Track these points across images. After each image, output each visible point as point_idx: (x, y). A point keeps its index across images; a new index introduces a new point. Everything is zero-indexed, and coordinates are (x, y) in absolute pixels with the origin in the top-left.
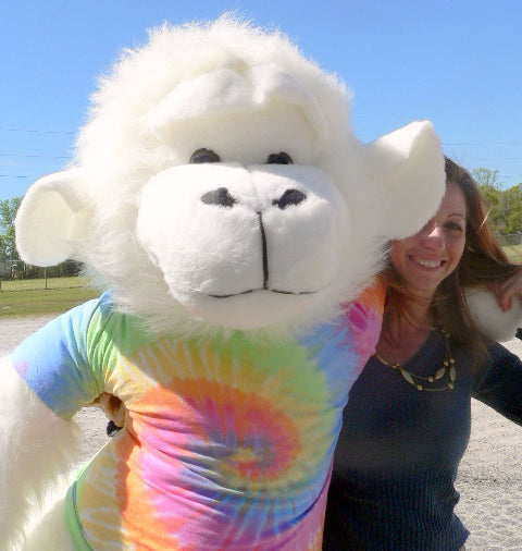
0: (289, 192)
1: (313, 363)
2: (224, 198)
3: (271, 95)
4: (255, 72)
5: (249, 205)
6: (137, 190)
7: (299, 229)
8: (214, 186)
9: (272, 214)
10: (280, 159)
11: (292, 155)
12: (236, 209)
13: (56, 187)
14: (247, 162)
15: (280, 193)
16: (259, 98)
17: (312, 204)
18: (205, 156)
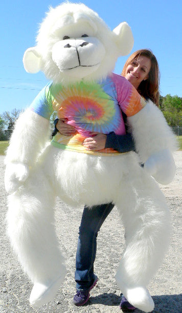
0: (84, 43)
2: (68, 46)
3: (78, 20)
4: (74, 16)
5: (74, 47)
6: (51, 49)
7: (86, 51)
8: (66, 44)
9: (79, 48)
10: (85, 36)
11: (88, 34)
12: (71, 48)
13: (31, 51)
14: (75, 38)
15: (81, 43)
16: (76, 21)
17: (89, 45)
18: (66, 38)
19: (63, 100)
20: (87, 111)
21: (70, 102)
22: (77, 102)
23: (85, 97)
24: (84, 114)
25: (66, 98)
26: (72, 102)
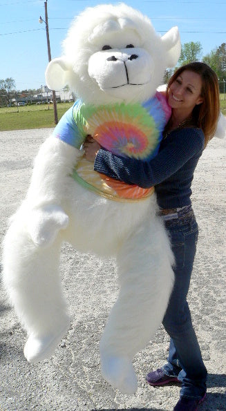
1: (149, 114)
2: (114, 59)
5: (121, 60)
8: (110, 56)
9: (128, 62)
12: (117, 61)
13: (57, 62)
15: (130, 56)
18: (107, 48)
19: (98, 125)
20: (128, 141)
21: (108, 129)
22: (116, 129)
23: (127, 123)
24: (125, 145)
25: (102, 123)
26: (110, 129)
